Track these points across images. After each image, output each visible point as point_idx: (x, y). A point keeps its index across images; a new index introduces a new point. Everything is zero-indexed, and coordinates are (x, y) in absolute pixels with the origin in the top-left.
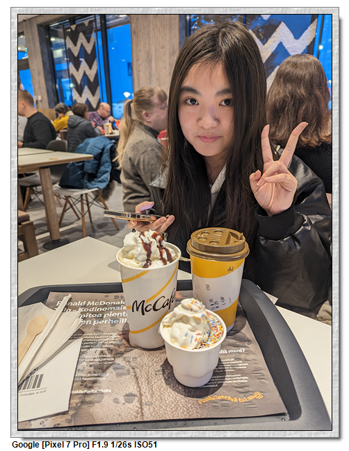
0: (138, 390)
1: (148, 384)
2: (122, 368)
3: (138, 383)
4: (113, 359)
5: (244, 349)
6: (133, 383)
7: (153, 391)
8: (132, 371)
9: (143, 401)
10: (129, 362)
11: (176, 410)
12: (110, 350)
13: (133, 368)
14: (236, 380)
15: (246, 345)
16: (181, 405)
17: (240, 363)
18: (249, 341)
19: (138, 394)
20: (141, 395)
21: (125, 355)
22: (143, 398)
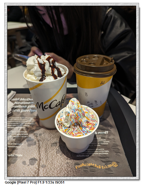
0: (39, 156)
1: (46, 152)
2: (32, 140)
3: (40, 151)
4: (28, 134)
5: (107, 132)
6: (37, 151)
7: (48, 158)
8: (37, 143)
9: (41, 164)
10: (37, 136)
11: (60, 173)
12: (27, 129)
13: (38, 141)
14: (101, 152)
15: (109, 129)
16: (64, 169)
17: (104, 141)
18: (111, 126)
19: (38, 159)
20: (40, 160)
21: (35, 132)
22: (41, 162)
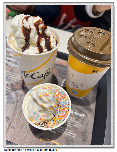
0: (13, 116)
1: (20, 115)
2: (13, 98)
3: (15, 112)
4: (10, 91)
5: (84, 115)
6: (12, 111)
7: (19, 121)
8: (16, 102)
9: (11, 125)
10: (17, 96)
11: (25, 139)
12: (12, 85)
14: (69, 134)
15: (87, 113)
16: (29, 137)
17: (77, 123)
18: (90, 110)
19: (11, 119)
20: (12, 120)
21: (17, 91)
22: (13, 123)
